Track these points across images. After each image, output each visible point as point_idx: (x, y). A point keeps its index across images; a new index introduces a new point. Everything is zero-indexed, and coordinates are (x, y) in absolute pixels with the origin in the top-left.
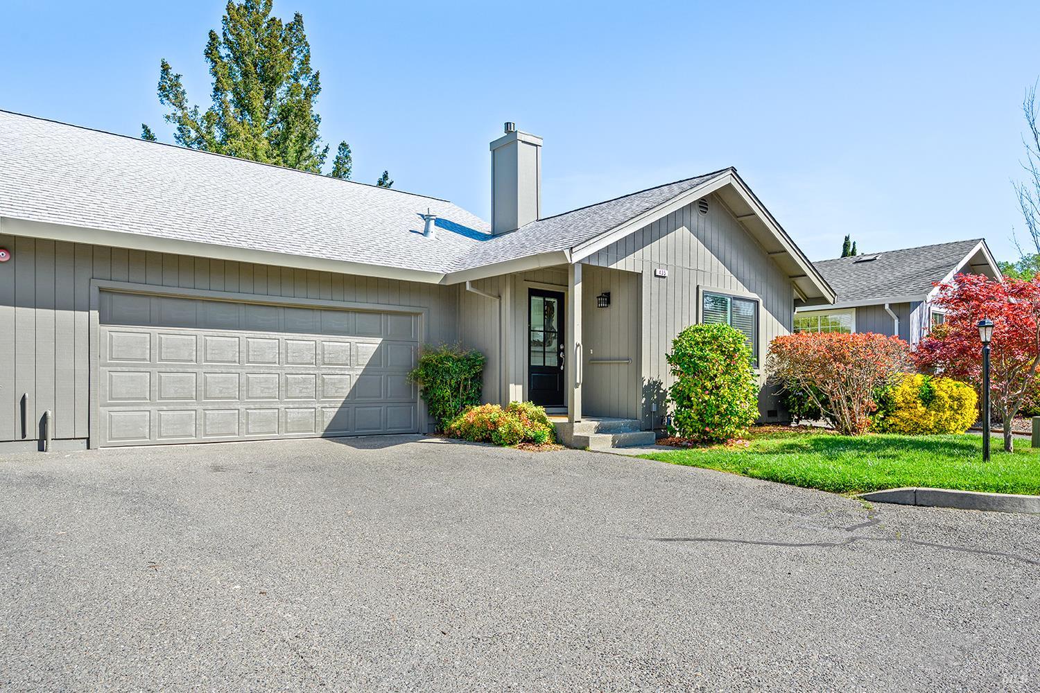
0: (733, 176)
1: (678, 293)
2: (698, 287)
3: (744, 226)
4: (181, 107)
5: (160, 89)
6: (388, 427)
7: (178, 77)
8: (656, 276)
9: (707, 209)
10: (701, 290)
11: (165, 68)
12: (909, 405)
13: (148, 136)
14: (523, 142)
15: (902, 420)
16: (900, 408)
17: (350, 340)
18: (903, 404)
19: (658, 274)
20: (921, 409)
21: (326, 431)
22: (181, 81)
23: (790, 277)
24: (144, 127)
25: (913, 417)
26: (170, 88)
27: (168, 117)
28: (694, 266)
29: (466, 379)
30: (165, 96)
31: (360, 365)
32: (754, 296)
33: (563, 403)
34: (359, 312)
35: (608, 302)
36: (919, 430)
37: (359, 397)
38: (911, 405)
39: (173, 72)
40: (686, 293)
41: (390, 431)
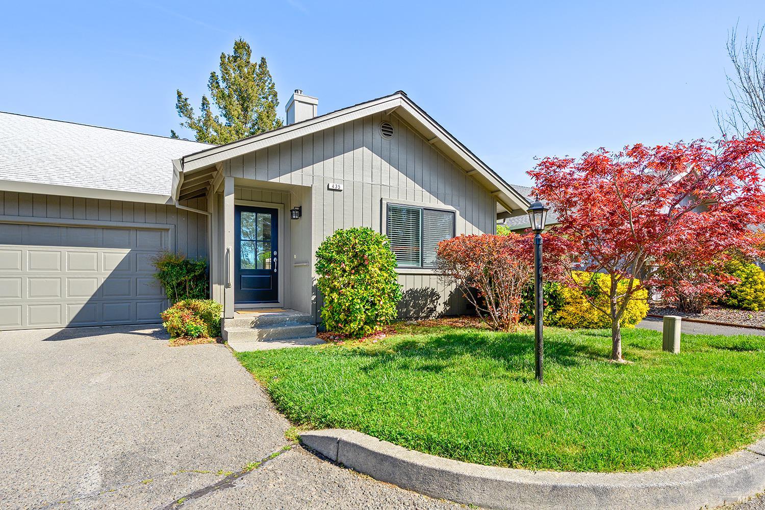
0: (402, 99)
1: (358, 205)
2: (382, 199)
3: (436, 148)
4: (190, 117)
5: (177, 108)
6: (138, 318)
7: (186, 99)
8: (329, 189)
9: (392, 132)
10: (384, 202)
11: (179, 96)
12: (576, 301)
13: (174, 136)
14: (299, 102)
15: (569, 314)
16: (568, 303)
17: (97, 251)
18: (570, 300)
19: (330, 187)
20: (586, 305)
21: (71, 322)
22: (188, 102)
23: (492, 192)
24: (172, 131)
25: (579, 312)
26: (183, 107)
27: (182, 124)
28: (376, 181)
29: (190, 280)
30: (182, 112)
31: (108, 270)
32: (450, 208)
33: (277, 299)
34: (107, 229)
35: (300, 215)
36: (585, 323)
37: (106, 295)
38: (578, 301)
39: (183, 97)
40: (367, 205)
41: (139, 322)
